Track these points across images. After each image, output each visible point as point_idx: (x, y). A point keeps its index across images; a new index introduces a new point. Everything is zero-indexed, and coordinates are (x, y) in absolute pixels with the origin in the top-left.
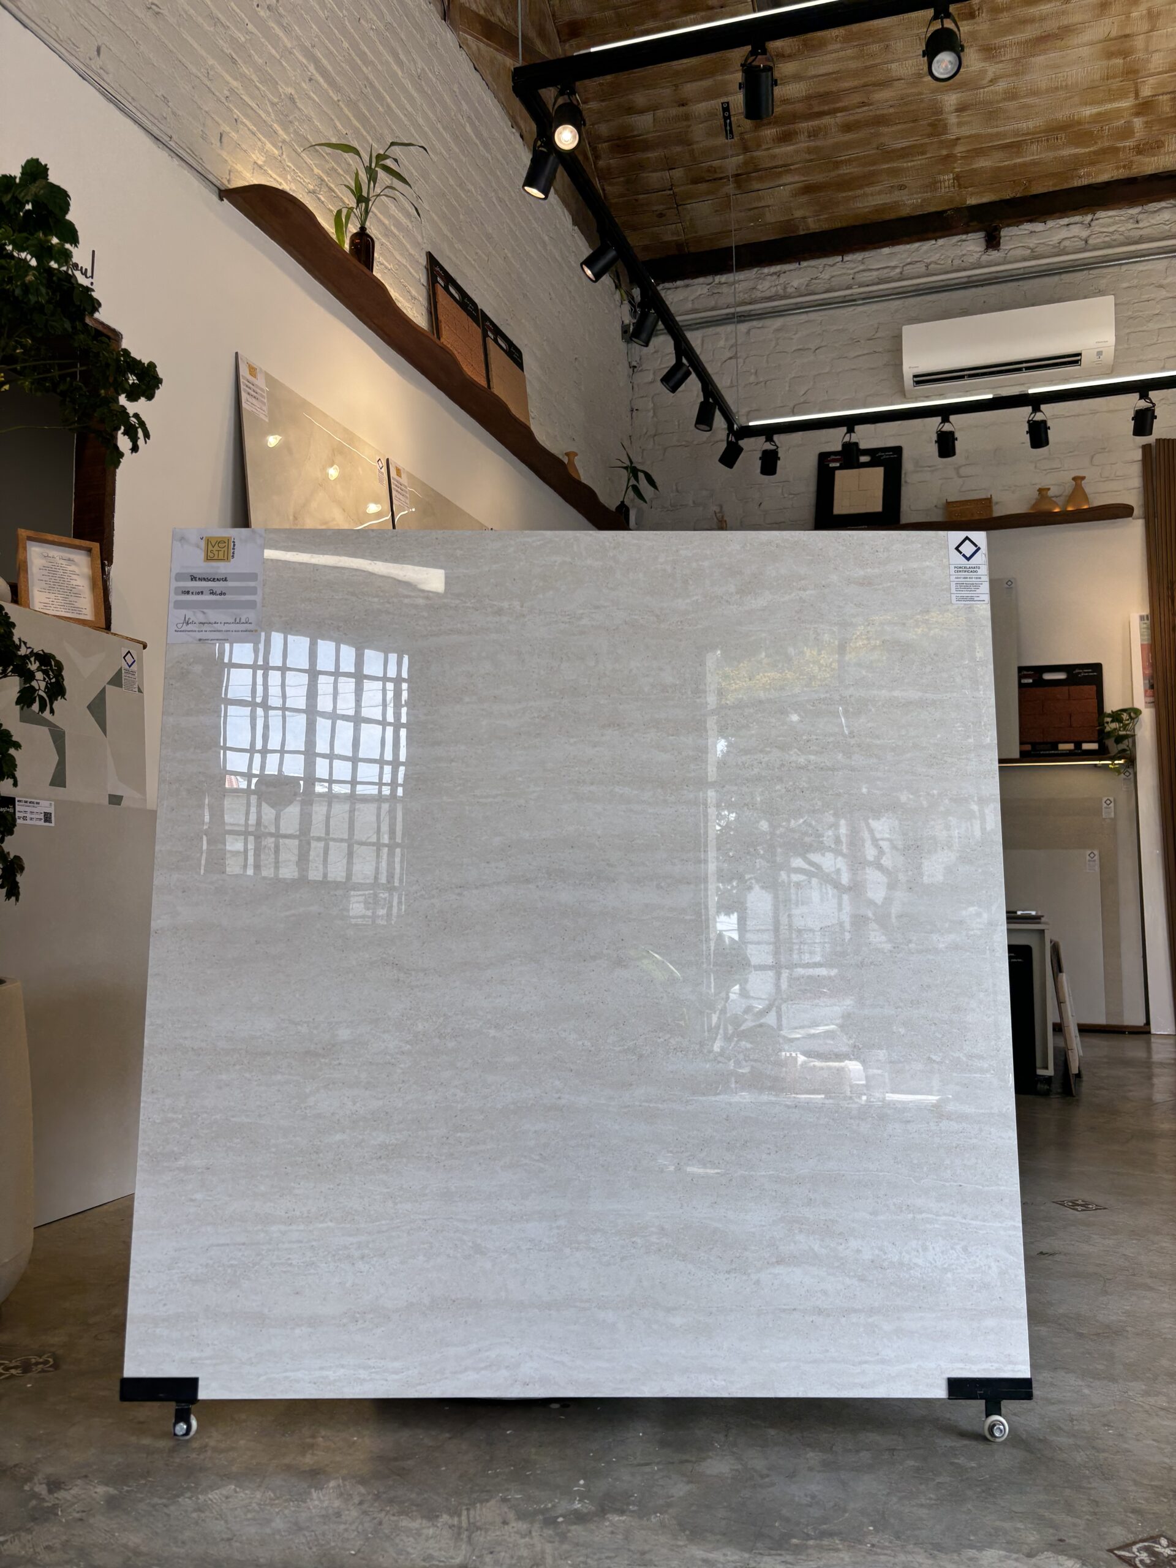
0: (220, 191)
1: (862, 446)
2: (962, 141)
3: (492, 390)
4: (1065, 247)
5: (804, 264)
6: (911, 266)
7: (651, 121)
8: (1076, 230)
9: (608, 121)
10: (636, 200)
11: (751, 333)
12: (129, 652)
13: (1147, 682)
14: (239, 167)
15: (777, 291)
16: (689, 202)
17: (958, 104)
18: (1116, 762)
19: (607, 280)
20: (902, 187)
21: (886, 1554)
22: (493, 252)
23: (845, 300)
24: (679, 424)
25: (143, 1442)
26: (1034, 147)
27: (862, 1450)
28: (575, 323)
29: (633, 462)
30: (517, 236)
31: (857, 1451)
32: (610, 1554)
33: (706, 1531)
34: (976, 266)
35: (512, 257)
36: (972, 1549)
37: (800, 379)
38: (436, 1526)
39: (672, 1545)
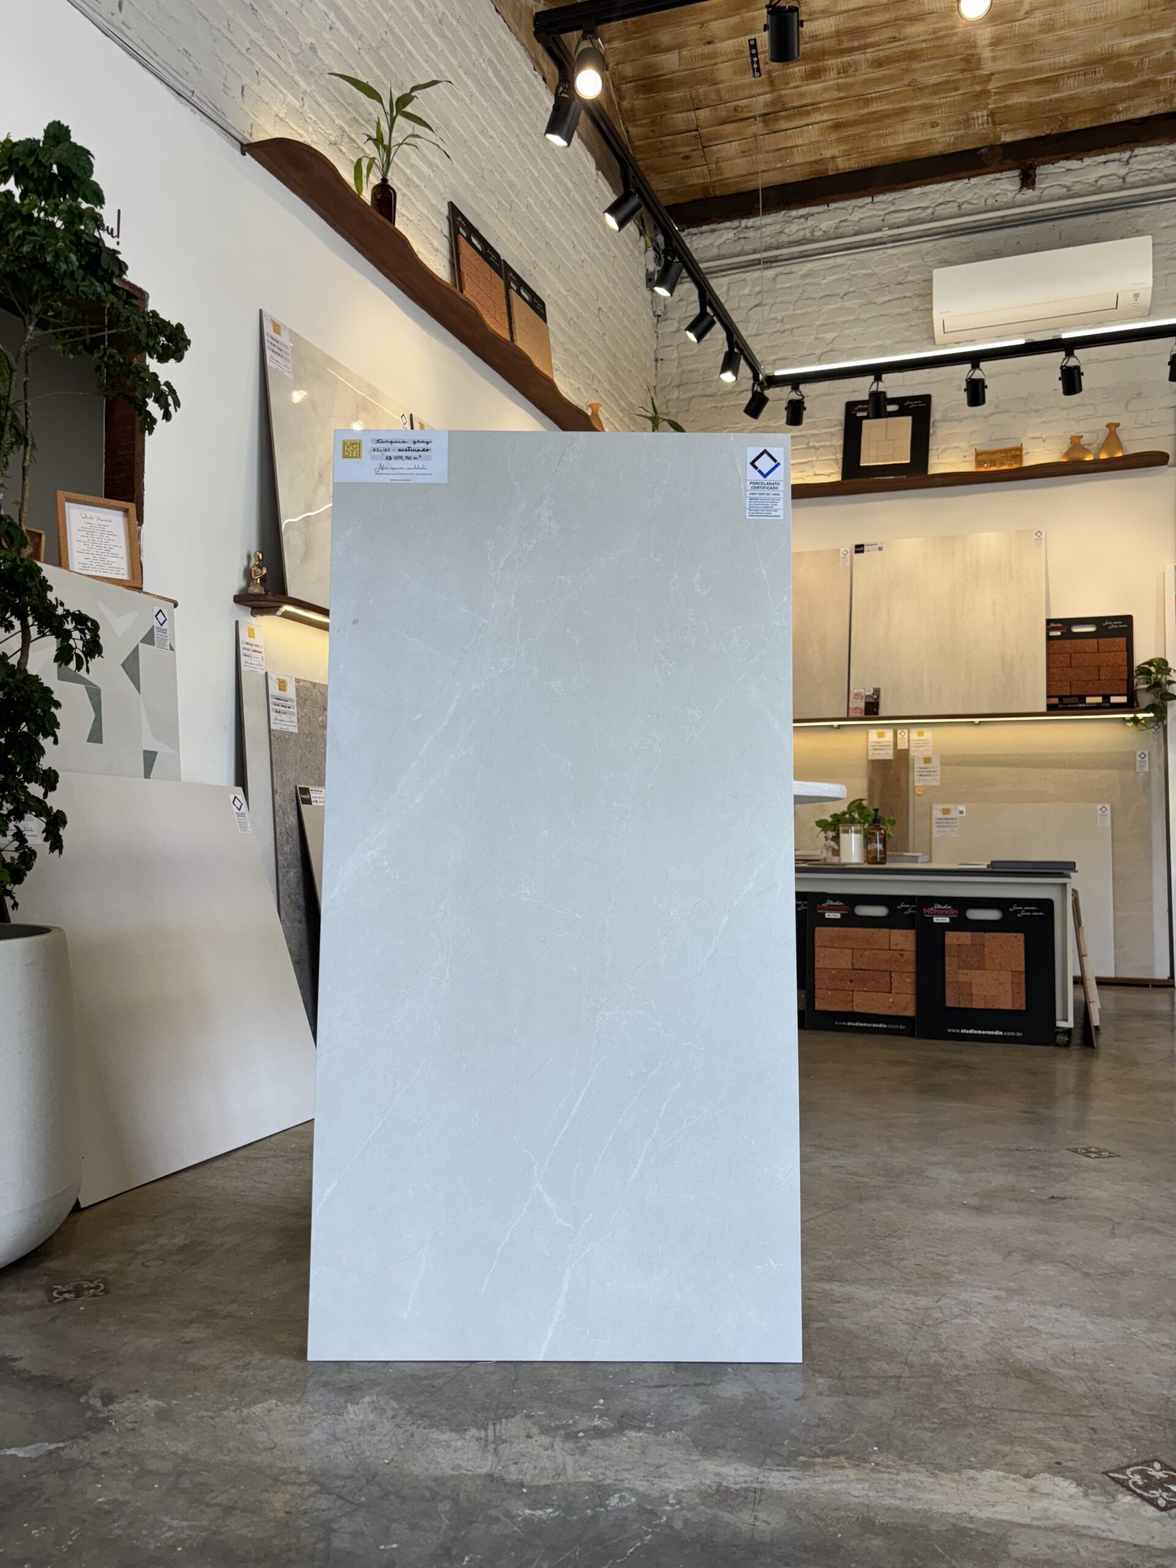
0: (242, 144)
1: (889, 395)
2: (996, 76)
3: (516, 344)
4: (1102, 186)
5: (833, 206)
6: (941, 207)
7: (677, 59)
8: (1113, 168)
9: (633, 61)
10: (661, 142)
11: (780, 278)
12: (160, 611)
14: (261, 120)
15: (805, 235)
16: (715, 143)
17: (993, 38)
18: (1147, 715)
19: (632, 227)
20: (934, 125)
21: (889, 1473)
22: (516, 200)
23: (874, 243)
24: (704, 374)
25: (190, 1360)
26: (1071, 82)
27: (870, 1377)
28: (599, 272)
29: (659, 411)
30: (539, 183)
31: (864, 1378)
32: (627, 1466)
33: (719, 1447)
34: (1010, 205)
35: (535, 204)
36: (972, 1469)
37: (827, 326)
38: (464, 1438)
39: (686, 1460)
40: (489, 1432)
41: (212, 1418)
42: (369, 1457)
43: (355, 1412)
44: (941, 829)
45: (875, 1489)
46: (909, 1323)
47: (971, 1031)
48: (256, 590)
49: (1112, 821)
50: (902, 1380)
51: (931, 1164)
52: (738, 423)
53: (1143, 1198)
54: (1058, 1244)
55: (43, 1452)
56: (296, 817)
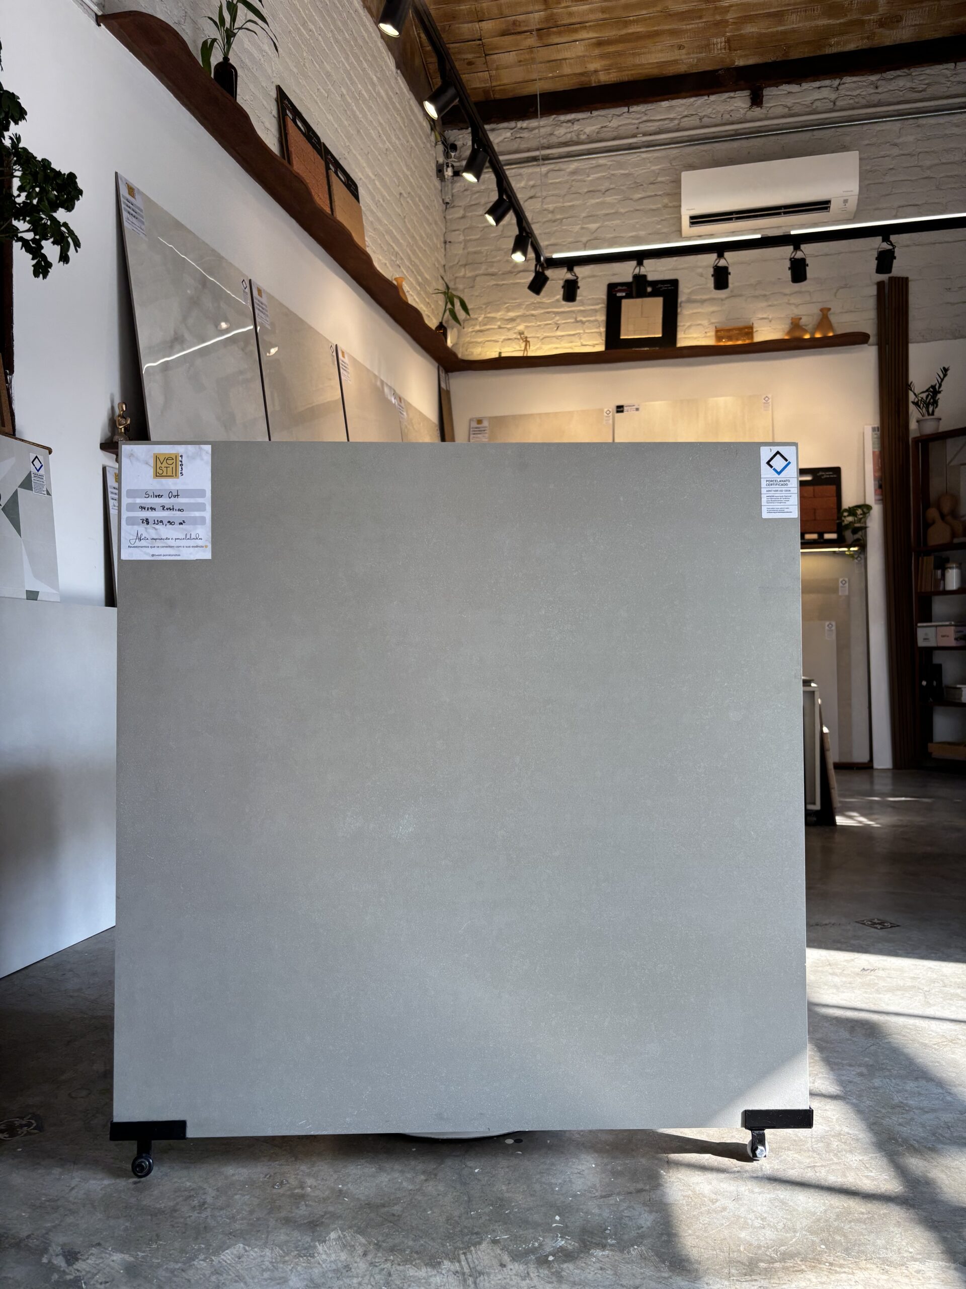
0: (96, 14)
1: (649, 278)
2: (733, 8)
3: (336, 216)
4: (817, 107)
5: (595, 113)
6: (686, 119)
8: (826, 93)
11: (549, 175)
12: (36, 457)
13: (877, 482)
15: (572, 138)
16: (497, 52)
18: (852, 549)
20: (680, 47)
21: (845, 1272)
22: (332, 89)
23: (630, 147)
24: (487, 256)
25: (144, 1203)
26: (794, 16)
28: (399, 160)
29: (450, 287)
30: (351, 75)
33: (683, 1261)
34: (740, 121)
35: (348, 95)
36: (915, 1261)
37: (591, 217)
38: (441, 1273)
39: (658, 1278)
40: (463, 1263)
41: (183, 1271)
43: (326, 1253)
52: (515, 299)
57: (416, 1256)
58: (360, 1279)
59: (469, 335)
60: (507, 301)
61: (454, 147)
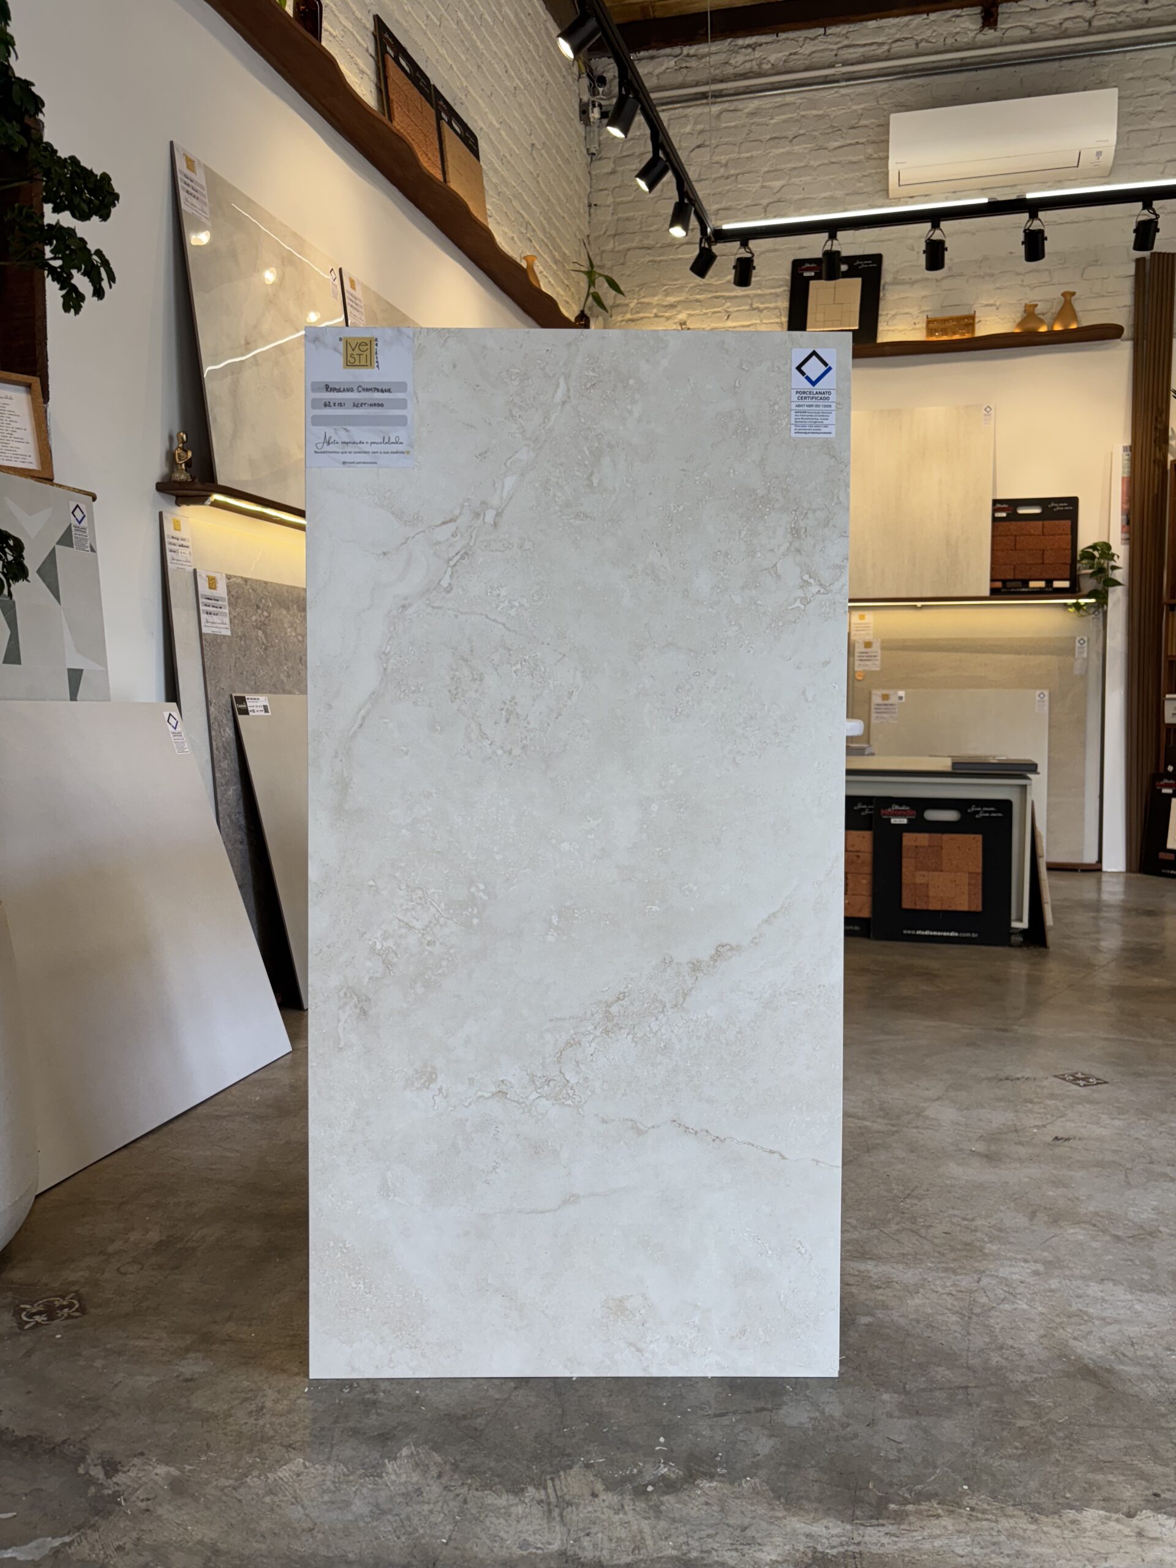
1: (843, 254)
3: (449, 184)
4: (1066, 29)
5: (783, 36)
6: (900, 43)
8: (1079, 9)
11: (725, 116)
12: (77, 506)
13: (1125, 517)
15: (751, 68)
18: (1088, 601)
21: (987, 1520)
22: (445, 14)
23: (825, 81)
24: (641, 223)
25: (195, 1405)
27: (936, 1389)
28: (532, 101)
29: (594, 263)
31: (931, 1391)
32: (711, 1531)
33: (801, 1498)
34: (968, 46)
35: (466, 20)
36: (1071, 1509)
37: (775, 173)
38: (524, 1502)
39: (771, 1517)
40: (550, 1490)
41: (235, 1489)
42: (423, 1536)
43: (396, 1473)
44: (880, 715)
45: (979, 1543)
46: (957, 1312)
47: (927, 933)
48: (182, 476)
49: (1050, 708)
50: (970, 1391)
51: (927, 1100)
52: (677, 280)
53: (1144, 1135)
54: (1077, 1199)
55: (46, 1551)
56: (233, 730)
57: (497, 1480)
58: (432, 1506)
59: (618, 324)
60: (666, 282)
61: (602, 81)
